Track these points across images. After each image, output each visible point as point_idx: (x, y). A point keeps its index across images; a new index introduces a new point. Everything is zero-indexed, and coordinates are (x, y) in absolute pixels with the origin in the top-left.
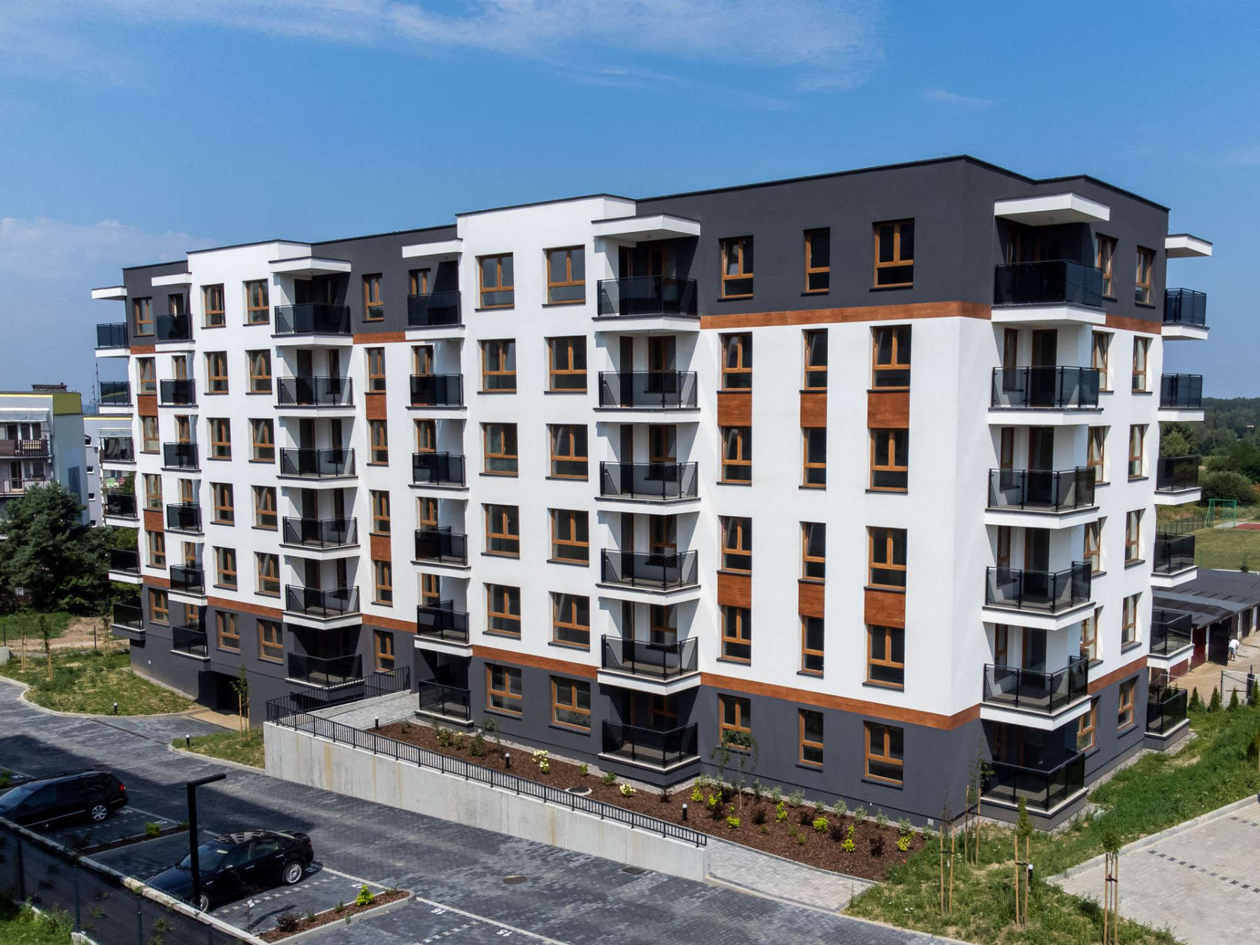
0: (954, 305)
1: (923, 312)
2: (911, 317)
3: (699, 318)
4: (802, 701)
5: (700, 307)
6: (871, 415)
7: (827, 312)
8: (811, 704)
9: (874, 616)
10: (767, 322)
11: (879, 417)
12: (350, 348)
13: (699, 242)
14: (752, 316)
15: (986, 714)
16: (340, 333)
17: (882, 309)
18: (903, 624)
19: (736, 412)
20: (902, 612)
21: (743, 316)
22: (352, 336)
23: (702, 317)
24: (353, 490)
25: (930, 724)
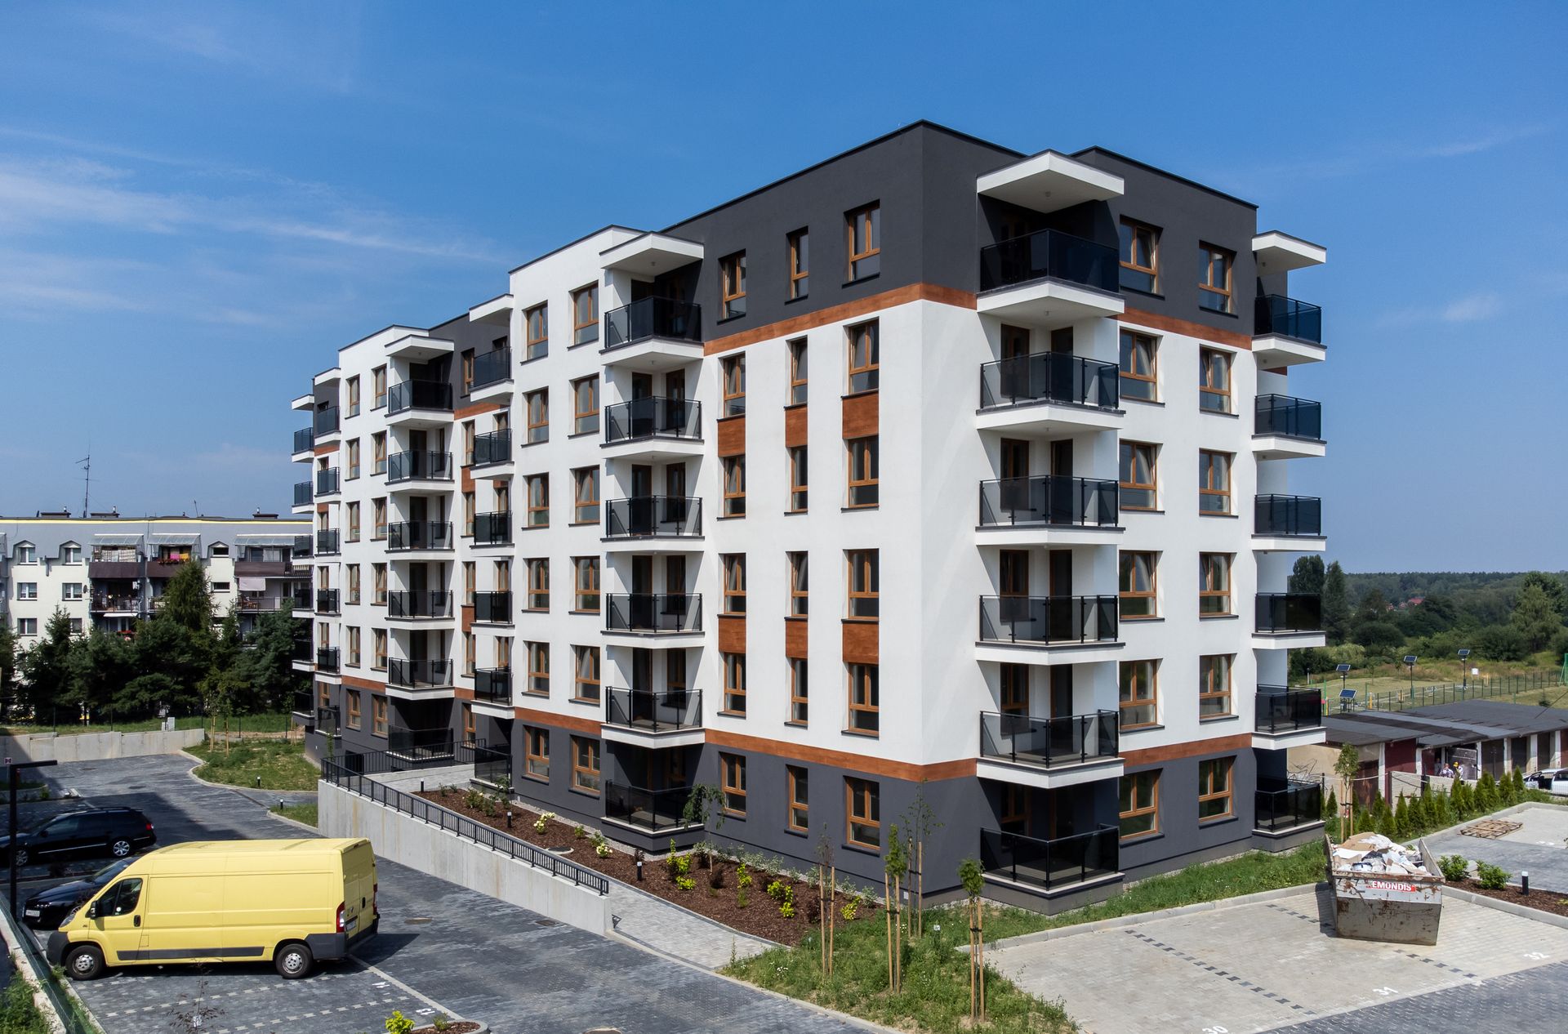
0: (917, 288)
1: (888, 301)
2: (879, 308)
3: (703, 345)
4: (790, 756)
5: (704, 333)
6: (845, 423)
7: (807, 317)
8: (797, 759)
9: (852, 652)
10: (757, 339)
11: (852, 425)
12: (451, 424)
13: (703, 264)
14: (744, 334)
15: (984, 771)
16: (445, 409)
17: (853, 305)
18: (877, 659)
19: (733, 439)
20: (875, 644)
21: (737, 335)
22: (453, 412)
23: (705, 343)
24: (452, 562)
25: (903, 776)
